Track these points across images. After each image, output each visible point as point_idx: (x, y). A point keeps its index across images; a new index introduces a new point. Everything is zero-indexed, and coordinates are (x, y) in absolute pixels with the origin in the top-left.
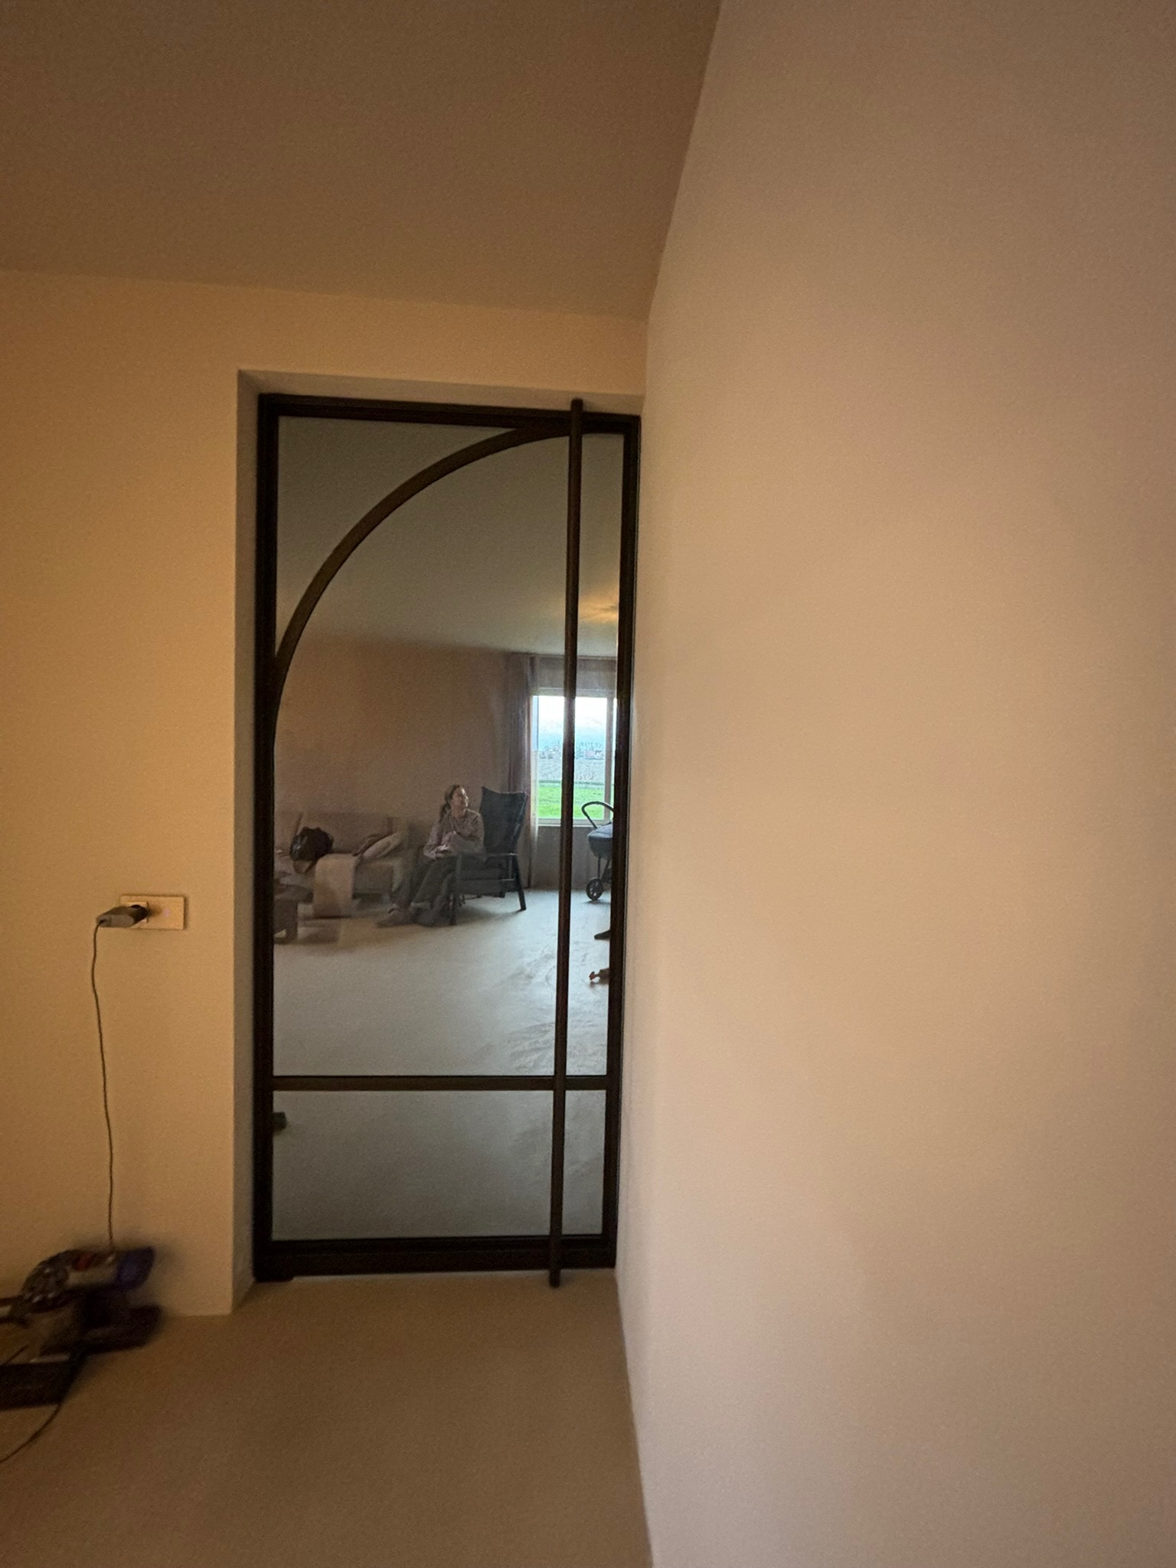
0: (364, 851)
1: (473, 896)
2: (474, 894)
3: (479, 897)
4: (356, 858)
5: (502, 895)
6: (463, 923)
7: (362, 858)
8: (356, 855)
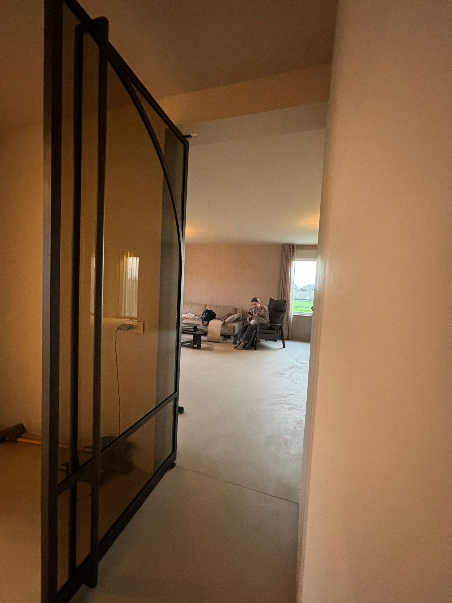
0: (225, 319)
1: (264, 340)
2: (265, 339)
3: (267, 341)
4: (222, 321)
5: (275, 341)
6: (259, 350)
7: (224, 322)
8: (222, 320)
